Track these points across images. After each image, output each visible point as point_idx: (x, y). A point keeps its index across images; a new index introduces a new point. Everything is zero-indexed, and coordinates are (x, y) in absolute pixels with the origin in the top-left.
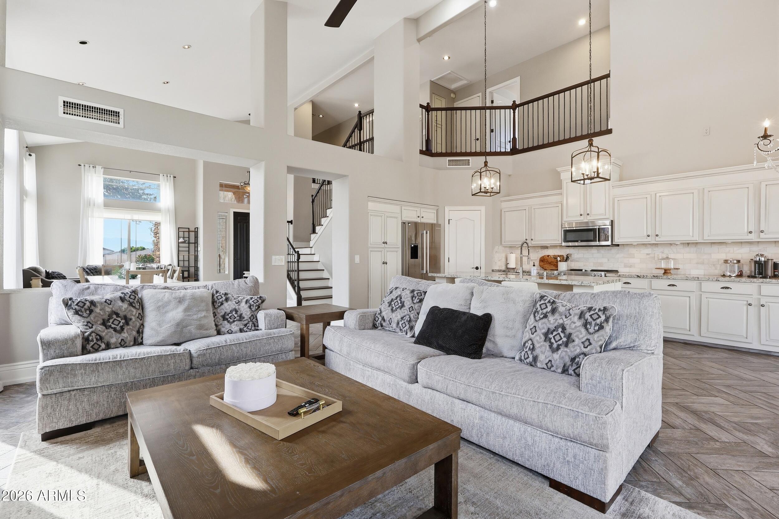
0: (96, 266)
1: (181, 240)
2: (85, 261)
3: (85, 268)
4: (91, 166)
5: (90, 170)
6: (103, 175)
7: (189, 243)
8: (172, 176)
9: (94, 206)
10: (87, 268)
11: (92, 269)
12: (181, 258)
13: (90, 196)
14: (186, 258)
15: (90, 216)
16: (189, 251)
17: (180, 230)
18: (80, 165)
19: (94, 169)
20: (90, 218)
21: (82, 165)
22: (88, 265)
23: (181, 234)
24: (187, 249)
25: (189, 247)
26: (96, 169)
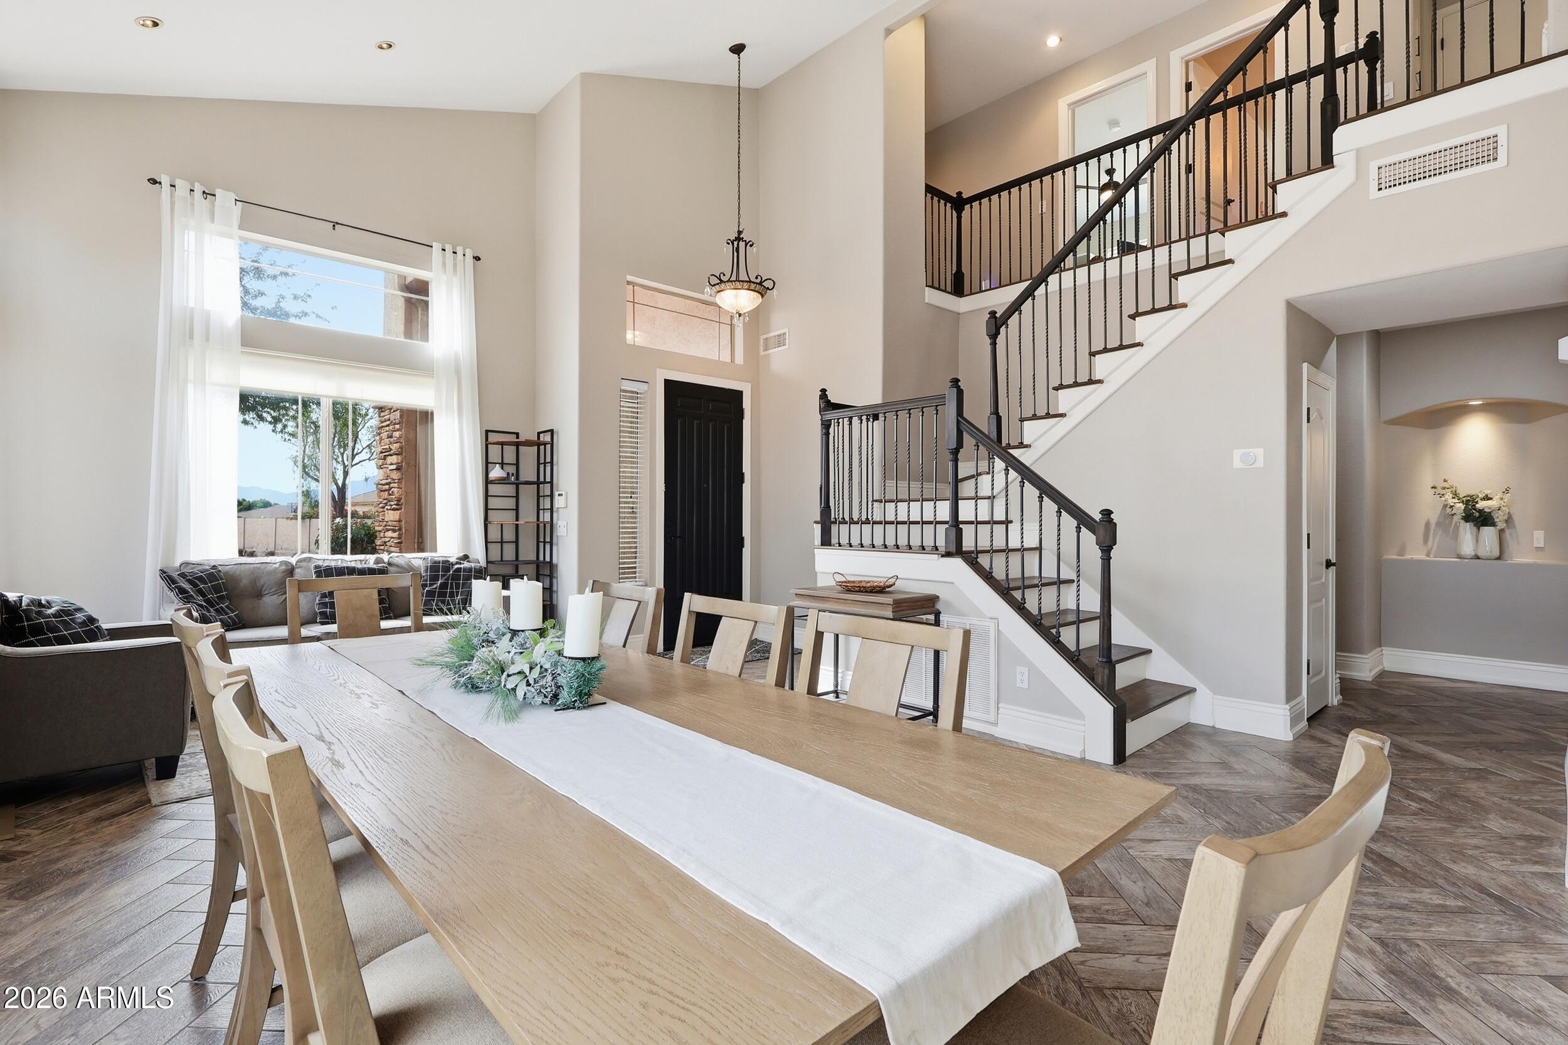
0: (214, 567)
1: (496, 473)
2: (170, 546)
3: (175, 575)
4: (199, 189)
5: (192, 205)
6: (239, 228)
7: (517, 485)
8: (469, 254)
9: (207, 339)
10: (183, 575)
11: (200, 579)
12: (494, 535)
13: (192, 304)
14: (509, 535)
15: (191, 377)
16: (517, 510)
17: (493, 437)
18: (154, 181)
19: (206, 203)
20: (190, 388)
21: (165, 180)
22: (187, 564)
23: (495, 452)
24: (511, 503)
25: (517, 497)
26: (213, 205)
